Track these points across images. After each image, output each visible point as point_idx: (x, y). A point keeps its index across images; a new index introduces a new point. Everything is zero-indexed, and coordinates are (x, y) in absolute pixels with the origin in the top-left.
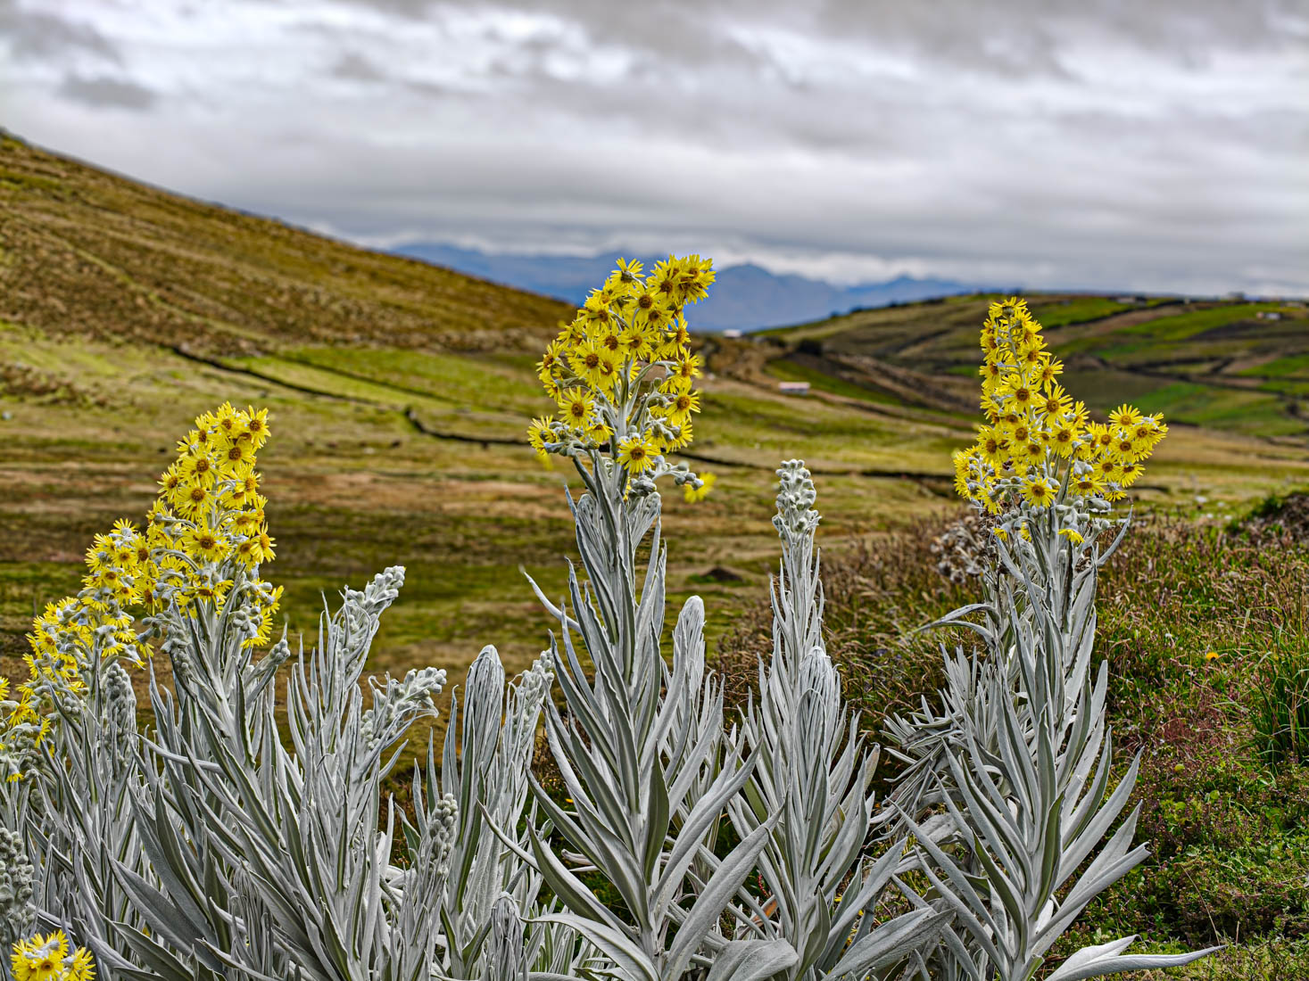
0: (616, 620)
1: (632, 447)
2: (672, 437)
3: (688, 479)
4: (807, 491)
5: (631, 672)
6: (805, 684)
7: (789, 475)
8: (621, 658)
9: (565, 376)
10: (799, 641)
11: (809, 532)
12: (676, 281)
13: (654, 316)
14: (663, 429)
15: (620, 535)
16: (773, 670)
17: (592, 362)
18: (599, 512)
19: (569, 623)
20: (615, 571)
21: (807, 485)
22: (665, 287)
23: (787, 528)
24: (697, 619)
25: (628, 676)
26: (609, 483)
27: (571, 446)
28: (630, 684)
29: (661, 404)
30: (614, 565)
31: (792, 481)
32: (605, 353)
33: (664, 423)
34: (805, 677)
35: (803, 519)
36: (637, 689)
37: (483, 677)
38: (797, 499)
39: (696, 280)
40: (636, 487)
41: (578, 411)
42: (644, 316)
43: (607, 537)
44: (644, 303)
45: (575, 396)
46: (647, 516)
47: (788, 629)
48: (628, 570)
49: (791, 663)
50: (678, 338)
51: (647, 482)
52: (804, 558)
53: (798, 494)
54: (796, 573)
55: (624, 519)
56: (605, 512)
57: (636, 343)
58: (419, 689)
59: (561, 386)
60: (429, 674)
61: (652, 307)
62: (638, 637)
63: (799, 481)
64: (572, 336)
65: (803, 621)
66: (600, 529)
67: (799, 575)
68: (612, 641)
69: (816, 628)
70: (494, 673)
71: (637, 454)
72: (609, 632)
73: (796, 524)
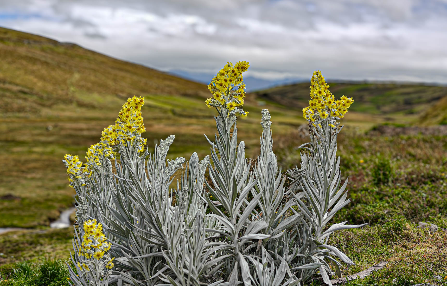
0: (225, 145)
1: (230, 104)
2: (239, 103)
3: (243, 113)
4: (268, 116)
5: (229, 157)
6: (269, 161)
7: (264, 113)
8: (226, 154)
9: (214, 88)
10: (267, 151)
11: (269, 126)
12: (241, 67)
13: (235, 75)
14: (237, 101)
15: (227, 125)
16: (261, 157)
17: (221, 85)
18: (222, 120)
19: (214, 146)
20: (225, 134)
21: (268, 115)
22: (238, 68)
23: (264, 125)
24: (243, 146)
25: (228, 158)
26: (224, 113)
27: (216, 104)
28: (229, 160)
29: (236, 95)
30: (225, 132)
31: (265, 114)
32: (224, 83)
33: (237, 100)
34: (269, 159)
35: (268, 123)
36: (230, 161)
37: (193, 159)
38: (266, 118)
39: (245, 67)
40: (231, 114)
41: (218, 96)
42: (233, 74)
43: (223, 126)
44: (233, 71)
45: (217, 93)
46: (233, 121)
47: (264, 148)
48: (228, 133)
49: (265, 157)
50: (241, 80)
51: (233, 113)
52: (268, 132)
53: (267, 117)
54: (266, 135)
55: (227, 122)
56: (223, 120)
57: (231, 81)
58: (179, 162)
59: (213, 91)
60: (181, 159)
61: (235, 73)
62: (230, 149)
63: (267, 114)
64: (216, 79)
65: (268, 147)
66: (222, 124)
67: (267, 136)
68: (224, 150)
69: (271, 148)
70: (196, 158)
71: (231, 106)
72: (224, 148)
73: (266, 124)
